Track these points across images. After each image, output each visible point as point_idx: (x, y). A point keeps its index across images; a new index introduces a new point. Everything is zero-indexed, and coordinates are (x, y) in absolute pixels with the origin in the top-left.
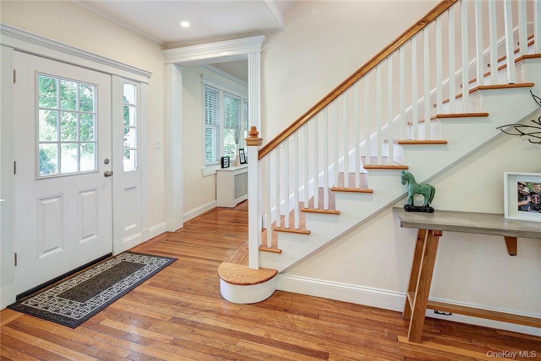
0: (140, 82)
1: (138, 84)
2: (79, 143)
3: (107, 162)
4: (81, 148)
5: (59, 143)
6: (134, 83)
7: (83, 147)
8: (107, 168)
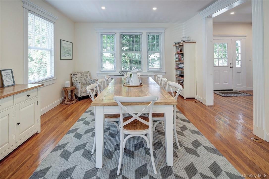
0: (242, 39)
1: (241, 40)
2: (223, 58)
3: (231, 64)
4: (224, 60)
5: (218, 58)
6: (239, 40)
7: (224, 59)
8: (231, 65)
